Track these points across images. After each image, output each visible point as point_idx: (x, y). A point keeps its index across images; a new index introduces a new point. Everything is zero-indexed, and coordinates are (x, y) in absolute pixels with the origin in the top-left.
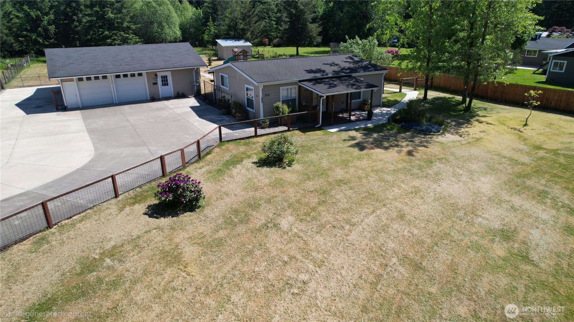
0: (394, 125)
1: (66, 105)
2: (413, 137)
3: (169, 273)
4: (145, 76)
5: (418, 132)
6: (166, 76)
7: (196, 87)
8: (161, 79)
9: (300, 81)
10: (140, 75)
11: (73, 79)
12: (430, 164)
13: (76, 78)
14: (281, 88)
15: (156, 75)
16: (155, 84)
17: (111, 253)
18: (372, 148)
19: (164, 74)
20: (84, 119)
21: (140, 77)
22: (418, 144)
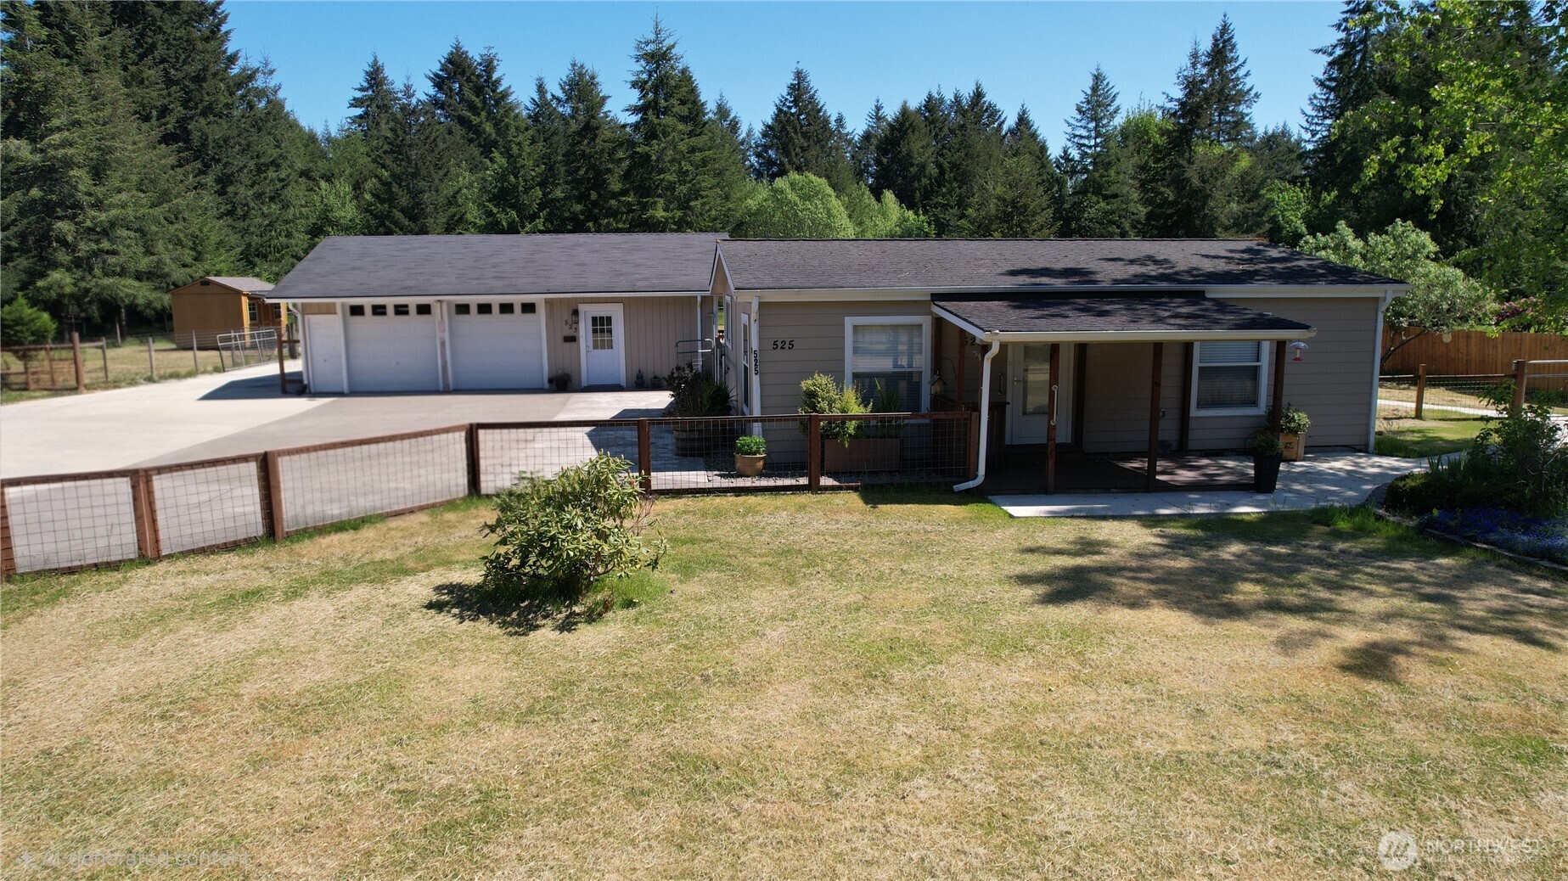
0: (1379, 518)
1: (306, 382)
2: (1463, 580)
4: (541, 310)
5: (1519, 562)
6: (609, 319)
7: (700, 359)
8: (590, 327)
9: (937, 297)
10: (529, 308)
11: (334, 304)
12: (1522, 771)
13: (343, 305)
14: (850, 322)
15: (576, 312)
16: (571, 339)
18: (1134, 604)
19: (601, 311)
21: (529, 316)
22: (1481, 620)
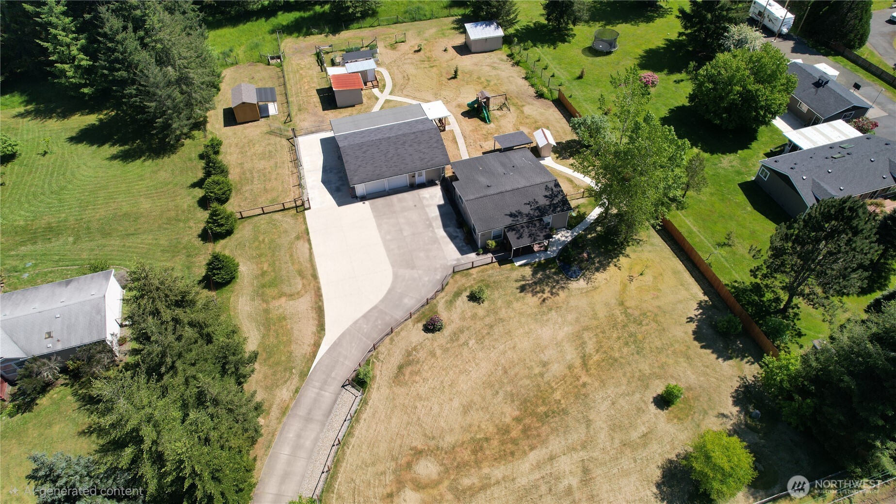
0: (557, 263)
3: (433, 360)
16: (414, 177)
17: (415, 349)
20: (378, 215)
